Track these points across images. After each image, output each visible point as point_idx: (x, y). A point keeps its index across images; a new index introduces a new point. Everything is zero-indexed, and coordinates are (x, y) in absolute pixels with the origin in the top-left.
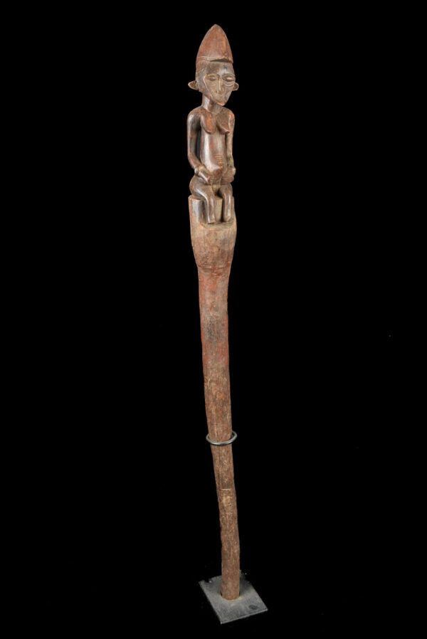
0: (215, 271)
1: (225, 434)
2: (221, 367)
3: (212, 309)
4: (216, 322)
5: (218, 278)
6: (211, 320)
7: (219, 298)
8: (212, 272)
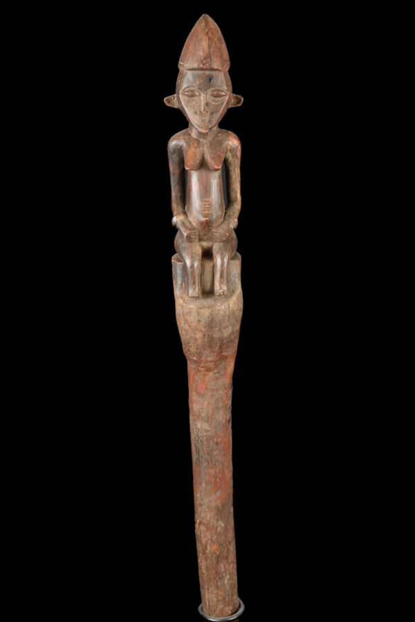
0: (202, 365)
1: (221, 606)
2: (214, 504)
3: (200, 419)
4: (205, 438)
5: (207, 375)
6: (199, 434)
7: (209, 403)
8: (198, 366)
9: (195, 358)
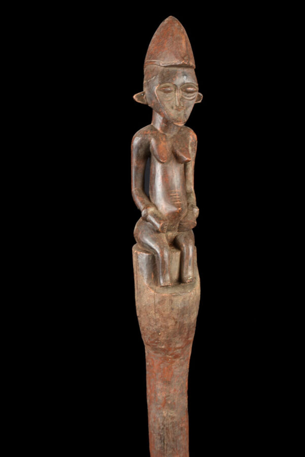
3: (166, 407)
4: (170, 426)
5: (174, 362)
6: (165, 422)
7: (175, 390)
8: (166, 354)
9: (163, 347)
